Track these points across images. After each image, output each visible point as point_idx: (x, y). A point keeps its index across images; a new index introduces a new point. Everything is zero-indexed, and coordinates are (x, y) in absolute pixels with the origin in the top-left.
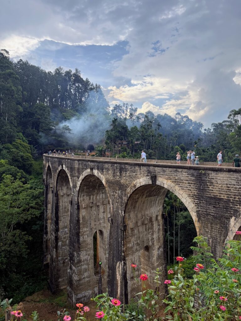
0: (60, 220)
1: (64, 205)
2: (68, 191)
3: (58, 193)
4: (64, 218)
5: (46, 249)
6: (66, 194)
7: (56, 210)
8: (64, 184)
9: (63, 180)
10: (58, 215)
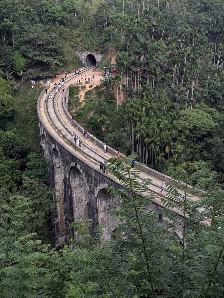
0: (74, 210)
1: (77, 196)
2: (81, 182)
3: (71, 184)
4: (78, 209)
5: (57, 232)
6: (79, 185)
7: (70, 202)
8: (77, 176)
9: (76, 172)
10: (73, 206)
